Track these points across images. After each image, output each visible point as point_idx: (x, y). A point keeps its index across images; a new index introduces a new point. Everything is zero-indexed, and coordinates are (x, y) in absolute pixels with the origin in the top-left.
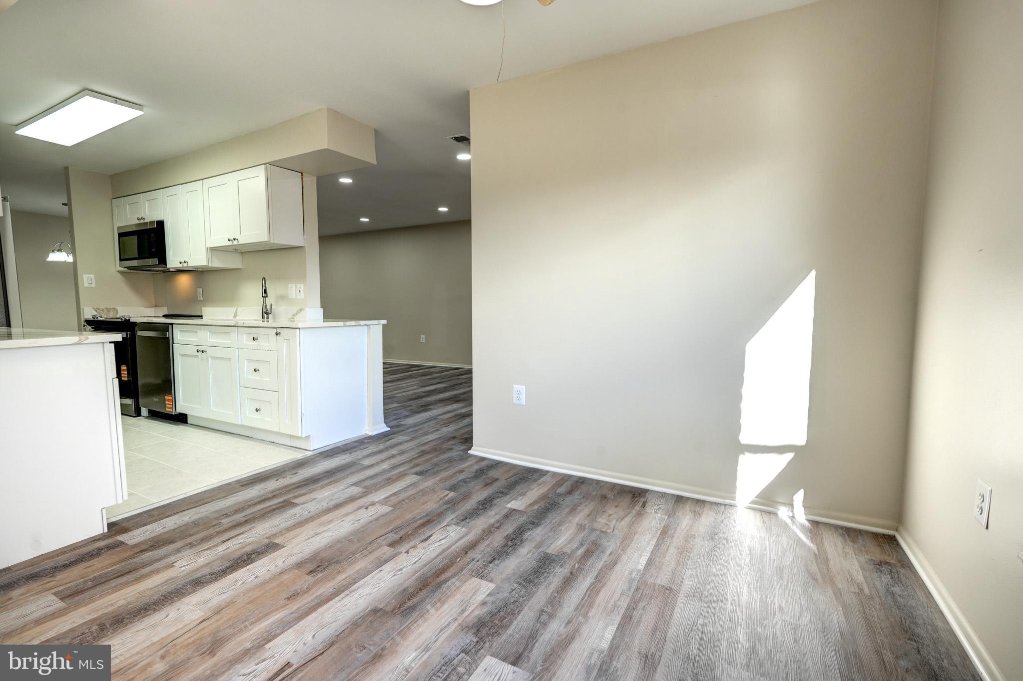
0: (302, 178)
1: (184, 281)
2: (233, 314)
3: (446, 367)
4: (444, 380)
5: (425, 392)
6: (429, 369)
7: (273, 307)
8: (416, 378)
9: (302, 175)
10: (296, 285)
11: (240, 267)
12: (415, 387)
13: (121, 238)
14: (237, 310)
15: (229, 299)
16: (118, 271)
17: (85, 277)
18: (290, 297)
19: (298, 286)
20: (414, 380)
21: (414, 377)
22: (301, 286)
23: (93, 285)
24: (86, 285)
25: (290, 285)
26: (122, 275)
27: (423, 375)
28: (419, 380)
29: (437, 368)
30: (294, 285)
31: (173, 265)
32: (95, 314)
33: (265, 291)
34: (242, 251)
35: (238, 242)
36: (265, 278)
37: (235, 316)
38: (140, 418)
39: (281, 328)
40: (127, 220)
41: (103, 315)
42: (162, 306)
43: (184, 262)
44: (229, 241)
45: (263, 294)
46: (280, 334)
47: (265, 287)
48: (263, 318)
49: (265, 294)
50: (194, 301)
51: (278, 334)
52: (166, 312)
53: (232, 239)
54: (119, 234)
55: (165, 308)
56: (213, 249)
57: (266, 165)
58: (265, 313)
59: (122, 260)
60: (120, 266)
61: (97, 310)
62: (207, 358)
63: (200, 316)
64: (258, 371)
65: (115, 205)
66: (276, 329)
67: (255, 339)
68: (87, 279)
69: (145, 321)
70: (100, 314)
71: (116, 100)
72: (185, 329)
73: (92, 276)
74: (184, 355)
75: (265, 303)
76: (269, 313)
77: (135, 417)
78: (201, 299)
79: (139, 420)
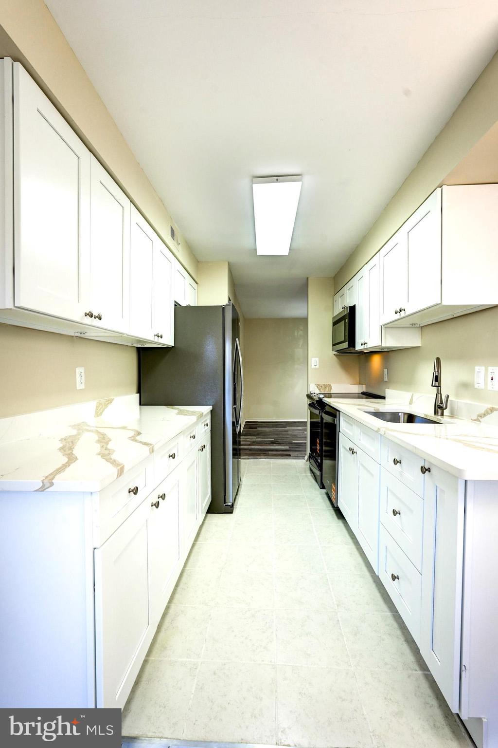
1: (376, 360)
2: (409, 401)
7: (449, 399)
10: (486, 369)
11: (419, 345)
13: (335, 327)
14: (413, 396)
15: (409, 383)
16: (334, 354)
17: (313, 360)
18: (477, 386)
19: (490, 369)
22: (494, 371)
23: (317, 367)
24: (313, 366)
25: (477, 369)
26: (336, 357)
31: (358, 347)
32: (314, 390)
33: (437, 379)
34: (421, 325)
35: (405, 313)
36: (438, 359)
37: (411, 403)
38: (324, 491)
39: (430, 463)
40: (338, 310)
41: (321, 390)
42: (363, 384)
43: (364, 344)
44: (396, 313)
45: (434, 382)
46: (429, 470)
47: (438, 372)
48: (436, 413)
49: (437, 383)
50: (381, 381)
51: (426, 470)
52: (364, 390)
53: (399, 311)
54: (333, 323)
55: (364, 386)
56: (386, 326)
57: (439, 190)
58: (439, 408)
59: (334, 345)
60: (333, 350)
61: (318, 386)
62: (357, 461)
63: (384, 398)
64: (398, 514)
65: (334, 301)
66: (423, 461)
67: (396, 462)
68: (314, 362)
69: (329, 404)
70: (320, 390)
71: (277, 178)
72: (347, 420)
73: (317, 359)
74: (345, 448)
75: (439, 393)
76: (444, 407)
77: (321, 488)
78: (386, 379)
79: (321, 494)
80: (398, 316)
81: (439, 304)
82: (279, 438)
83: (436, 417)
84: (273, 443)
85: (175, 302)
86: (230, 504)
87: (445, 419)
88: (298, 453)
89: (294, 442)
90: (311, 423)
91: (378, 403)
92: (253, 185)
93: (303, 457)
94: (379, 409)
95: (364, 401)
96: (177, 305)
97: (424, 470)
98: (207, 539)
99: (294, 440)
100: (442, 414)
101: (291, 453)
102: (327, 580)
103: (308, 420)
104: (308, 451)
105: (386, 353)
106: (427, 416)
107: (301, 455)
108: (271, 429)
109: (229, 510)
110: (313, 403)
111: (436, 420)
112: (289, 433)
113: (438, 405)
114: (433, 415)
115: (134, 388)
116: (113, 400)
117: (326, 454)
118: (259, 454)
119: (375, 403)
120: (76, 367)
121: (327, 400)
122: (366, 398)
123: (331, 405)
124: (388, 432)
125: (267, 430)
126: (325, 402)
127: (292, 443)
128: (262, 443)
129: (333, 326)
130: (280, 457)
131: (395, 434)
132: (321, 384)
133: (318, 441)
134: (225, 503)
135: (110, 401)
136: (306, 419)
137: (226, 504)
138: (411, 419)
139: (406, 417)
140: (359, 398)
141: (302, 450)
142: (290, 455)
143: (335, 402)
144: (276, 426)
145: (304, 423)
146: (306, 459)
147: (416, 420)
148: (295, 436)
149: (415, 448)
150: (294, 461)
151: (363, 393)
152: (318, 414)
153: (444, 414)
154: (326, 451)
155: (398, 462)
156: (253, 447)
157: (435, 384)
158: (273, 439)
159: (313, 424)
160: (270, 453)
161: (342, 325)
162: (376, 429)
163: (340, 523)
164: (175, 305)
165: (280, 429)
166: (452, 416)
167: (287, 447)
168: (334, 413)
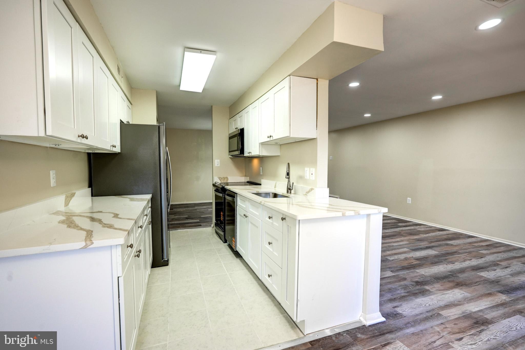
0: (317, 83)
1: (256, 162)
2: (274, 186)
3: (431, 227)
4: (433, 244)
5: (417, 259)
6: (415, 227)
7: (294, 184)
8: (405, 236)
9: (317, 81)
10: (310, 170)
11: (279, 154)
12: (405, 250)
13: (230, 140)
14: (276, 183)
15: (274, 176)
16: (230, 157)
17: (216, 161)
18: (306, 177)
19: (311, 169)
20: (403, 238)
21: (402, 235)
22: (313, 170)
23: (219, 165)
24: (216, 165)
25: (306, 169)
26: (231, 159)
27: (411, 234)
28: (408, 240)
29: (422, 226)
30: (308, 169)
31: (246, 154)
32: (217, 181)
33: (288, 174)
34: (280, 144)
35: (273, 138)
36: (289, 164)
37: (275, 187)
38: (226, 244)
39: (286, 215)
40: (233, 130)
41: (222, 181)
42: (247, 176)
43: (250, 153)
44: (268, 138)
45: (287, 176)
46: (285, 219)
47: (288, 171)
48: (288, 192)
49: (288, 176)
50: (258, 174)
51: (284, 219)
52: (248, 180)
53: (269, 136)
54: (229, 137)
55: (248, 178)
56: (262, 143)
57: (289, 77)
58: (289, 189)
59: (230, 152)
60: (229, 155)
61: (220, 178)
62: (248, 221)
63: (261, 185)
64: (271, 244)
65: (230, 123)
66: (282, 215)
67: (270, 218)
68: (217, 162)
69: (229, 190)
70: (220, 180)
71: (201, 51)
72: (241, 198)
73: (219, 160)
74: (240, 215)
75: (289, 181)
76: (291, 189)
77: (224, 243)
78: (261, 174)
79: (225, 246)
80: (269, 139)
81: (289, 136)
82: (191, 215)
83: (288, 194)
84: (187, 218)
85: (121, 120)
86: (166, 259)
87: (292, 195)
88: (206, 223)
89: (202, 216)
90: (216, 203)
91: (258, 188)
92: (185, 52)
93: (210, 225)
94: (259, 191)
95: (248, 187)
96: (121, 122)
97: (283, 219)
98: (154, 283)
99: (202, 215)
100: (291, 193)
101: (202, 224)
102: (234, 289)
103: (213, 201)
104: (214, 221)
105: (261, 158)
106: (283, 194)
107: (208, 225)
108: (184, 209)
109: (166, 264)
110: (217, 189)
111: (287, 196)
112: (198, 211)
113: (289, 188)
114: (286, 193)
115: (87, 184)
116: (75, 193)
117: (228, 222)
118: (179, 226)
119: (256, 188)
120: (50, 170)
121: (228, 187)
122: (250, 185)
123: (231, 190)
124: (265, 203)
125: (181, 210)
126: (226, 188)
127: (201, 217)
128: (179, 219)
129: (229, 139)
130: (194, 227)
131: (269, 204)
132: (222, 177)
133: (222, 213)
134: (162, 260)
135: (73, 195)
136: (212, 200)
137: (164, 260)
138: (275, 196)
139: (273, 195)
140: (245, 185)
141: (208, 221)
142: (201, 225)
143: (233, 188)
144: (188, 207)
145: (211, 203)
146: (212, 227)
147: (278, 196)
148: (203, 213)
149: (279, 209)
150: (204, 229)
151: (248, 182)
152: (222, 196)
153: (292, 192)
154: (228, 220)
155: (271, 218)
156: (173, 222)
157: (287, 177)
158: (187, 216)
159: (217, 204)
160: (186, 225)
161: (235, 139)
162: (259, 202)
163: (238, 261)
164: (120, 123)
165: (191, 209)
166: (295, 194)
167: (198, 221)
168: (233, 195)
